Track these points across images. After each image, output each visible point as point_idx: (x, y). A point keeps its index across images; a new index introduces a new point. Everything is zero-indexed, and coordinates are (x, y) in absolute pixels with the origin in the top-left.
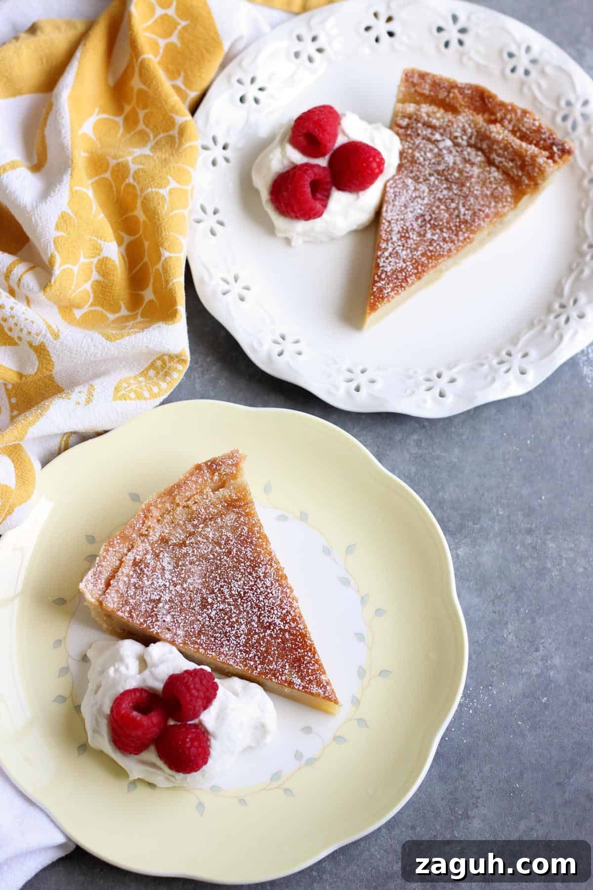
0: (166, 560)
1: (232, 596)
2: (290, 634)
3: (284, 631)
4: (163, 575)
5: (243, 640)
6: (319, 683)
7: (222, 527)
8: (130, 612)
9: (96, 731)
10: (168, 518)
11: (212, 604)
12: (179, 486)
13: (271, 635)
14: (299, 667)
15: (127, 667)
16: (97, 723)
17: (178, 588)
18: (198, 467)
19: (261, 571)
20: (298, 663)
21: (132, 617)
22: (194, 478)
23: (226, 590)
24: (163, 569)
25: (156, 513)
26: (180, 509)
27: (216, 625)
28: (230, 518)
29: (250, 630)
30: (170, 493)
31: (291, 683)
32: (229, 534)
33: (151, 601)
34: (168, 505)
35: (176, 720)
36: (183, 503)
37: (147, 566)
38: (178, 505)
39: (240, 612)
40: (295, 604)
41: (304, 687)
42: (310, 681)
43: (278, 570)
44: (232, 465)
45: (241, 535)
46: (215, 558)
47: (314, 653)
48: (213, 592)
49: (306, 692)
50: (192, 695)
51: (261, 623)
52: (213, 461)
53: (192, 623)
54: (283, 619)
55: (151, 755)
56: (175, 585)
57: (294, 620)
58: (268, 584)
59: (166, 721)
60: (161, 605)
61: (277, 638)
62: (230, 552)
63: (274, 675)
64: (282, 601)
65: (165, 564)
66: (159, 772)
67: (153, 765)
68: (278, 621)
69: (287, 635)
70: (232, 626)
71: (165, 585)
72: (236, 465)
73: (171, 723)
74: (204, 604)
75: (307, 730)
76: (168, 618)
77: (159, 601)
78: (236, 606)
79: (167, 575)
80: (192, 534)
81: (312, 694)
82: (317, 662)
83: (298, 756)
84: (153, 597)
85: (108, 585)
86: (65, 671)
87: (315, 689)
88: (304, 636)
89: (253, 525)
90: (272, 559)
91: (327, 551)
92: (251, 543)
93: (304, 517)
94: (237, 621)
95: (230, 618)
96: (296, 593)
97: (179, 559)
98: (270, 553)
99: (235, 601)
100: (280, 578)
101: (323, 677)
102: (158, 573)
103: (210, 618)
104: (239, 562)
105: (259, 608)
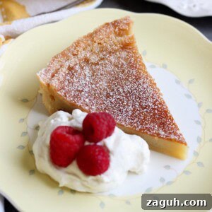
0: (87, 71)
1: (124, 92)
2: (158, 111)
3: (154, 109)
4: (85, 78)
5: (130, 113)
6: (175, 134)
7: (120, 57)
8: (65, 94)
9: (41, 156)
10: (89, 48)
11: (113, 96)
12: (96, 32)
13: (147, 112)
14: (164, 126)
15: (62, 119)
16: (42, 151)
17: (93, 86)
18: (108, 24)
19: (141, 81)
20: (162, 125)
21: (66, 96)
22: (104, 29)
23: (121, 90)
24: (85, 75)
25: (82, 45)
26: (96, 44)
27: (115, 106)
28: (124, 54)
29: (134, 109)
30: (91, 36)
31: (158, 134)
32: (123, 62)
33: (78, 90)
34: (89, 42)
35: (90, 142)
36: (98, 41)
37: (76, 71)
38: (95, 42)
39: (129, 100)
40: (161, 96)
41: (167, 136)
42: (170, 133)
43: (151, 81)
44: (126, 24)
45: (130, 63)
46: (115, 74)
47: (172, 120)
48: (113, 90)
49: (167, 139)
50: (100, 122)
51: (141, 106)
52: (115, 21)
53: (101, 104)
54: (154, 103)
55: (73, 168)
56: (92, 84)
57: (160, 104)
58: (145, 86)
59: (84, 143)
60: (83, 93)
61: (151, 112)
62: (124, 71)
63: (149, 130)
64: (153, 95)
65: (87, 73)
66: (78, 180)
67: (74, 175)
68: (151, 105)
69: (156, 111)
70: (124, 107)
71: (86, 84)
72: (128, 24)
73: (87, 143)
74: (108, 96)
75: (168, 167)
76: (87, 100)
77: (82, 91)
78: (127, 97)
79: (87, 79)
80: (102, 59)
81: (171, 140)
82: (174, 124)
83: (162, 180)
84: (79, 89)
85: (53, 76)
86: (25, 134)
87: (173, 137)
88: (166, 112)
89: (138, 58)
90: (147, 75)
91: (178, 82)
92: (136, 67)
93: (165, 66)
94: (127, 104)
95: (123, 102)
96: (161, 91)
97: (94, 72)
98: (146, 73)
99: (126, 94)
100: (153, 84)
101: (178, 131)
102: (82, 77)
103: (111, 102)
104: (129, 77)
105: (140, 98)
